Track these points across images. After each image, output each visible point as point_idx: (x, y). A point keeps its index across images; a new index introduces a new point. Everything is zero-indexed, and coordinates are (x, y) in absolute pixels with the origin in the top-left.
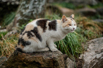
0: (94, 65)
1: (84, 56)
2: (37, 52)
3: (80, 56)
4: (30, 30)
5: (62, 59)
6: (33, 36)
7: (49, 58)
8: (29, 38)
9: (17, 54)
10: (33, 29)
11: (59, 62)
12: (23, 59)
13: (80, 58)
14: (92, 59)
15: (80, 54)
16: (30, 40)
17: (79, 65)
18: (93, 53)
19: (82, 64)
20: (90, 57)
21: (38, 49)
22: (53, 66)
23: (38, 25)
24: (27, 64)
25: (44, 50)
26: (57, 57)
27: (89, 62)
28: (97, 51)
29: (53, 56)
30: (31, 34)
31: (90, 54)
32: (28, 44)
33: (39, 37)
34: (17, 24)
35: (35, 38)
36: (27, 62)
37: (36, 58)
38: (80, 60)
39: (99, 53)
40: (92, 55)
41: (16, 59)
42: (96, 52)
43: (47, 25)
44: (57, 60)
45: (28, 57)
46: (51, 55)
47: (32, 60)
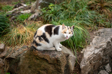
0: (91, 59)
1: (85, 51)
2: (46, 50)
3: (82, 51)
4: (40, 35)
5: (64, 58)
6: (42, 40)
7: (54, 57)
8: (40, 41)
9: (32, 50)
10: (42, 35)
11: (61, 61)
12: (36, 54)
13: (82, 52)
14: (90, 55)
15: (83, 48)
16: (41, 43)
17: (80, 59)
18: (93, 48)
19: (82, 58)
20: (89, 53)
21: (47, 48)
22: (57, 63)
23: (46, 31)
24: (39, 58)
25: (51, 49)
26: (60, 57)
27: (87, 58)
28: (97, 47)
29: (57, 56)
30: (41, 39)
31: (90, 50)
32: (40, 45)
33: (47, 40)
34: (39, 7)
35: (44, 41)
36: (39, 57)
37: (45, 56)
38: (82, 54)
39: (98, 49)
40: (91, 51)
41: (32, 54)
42: (95, 48)
43: (53, 32)
44: (59, 59)
45: (39, 54)
46: (55, 55)
47: (42, 57)
